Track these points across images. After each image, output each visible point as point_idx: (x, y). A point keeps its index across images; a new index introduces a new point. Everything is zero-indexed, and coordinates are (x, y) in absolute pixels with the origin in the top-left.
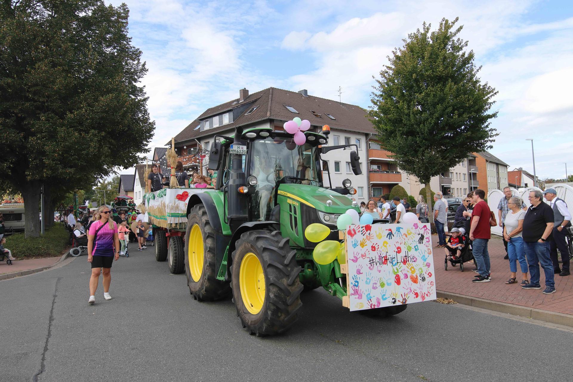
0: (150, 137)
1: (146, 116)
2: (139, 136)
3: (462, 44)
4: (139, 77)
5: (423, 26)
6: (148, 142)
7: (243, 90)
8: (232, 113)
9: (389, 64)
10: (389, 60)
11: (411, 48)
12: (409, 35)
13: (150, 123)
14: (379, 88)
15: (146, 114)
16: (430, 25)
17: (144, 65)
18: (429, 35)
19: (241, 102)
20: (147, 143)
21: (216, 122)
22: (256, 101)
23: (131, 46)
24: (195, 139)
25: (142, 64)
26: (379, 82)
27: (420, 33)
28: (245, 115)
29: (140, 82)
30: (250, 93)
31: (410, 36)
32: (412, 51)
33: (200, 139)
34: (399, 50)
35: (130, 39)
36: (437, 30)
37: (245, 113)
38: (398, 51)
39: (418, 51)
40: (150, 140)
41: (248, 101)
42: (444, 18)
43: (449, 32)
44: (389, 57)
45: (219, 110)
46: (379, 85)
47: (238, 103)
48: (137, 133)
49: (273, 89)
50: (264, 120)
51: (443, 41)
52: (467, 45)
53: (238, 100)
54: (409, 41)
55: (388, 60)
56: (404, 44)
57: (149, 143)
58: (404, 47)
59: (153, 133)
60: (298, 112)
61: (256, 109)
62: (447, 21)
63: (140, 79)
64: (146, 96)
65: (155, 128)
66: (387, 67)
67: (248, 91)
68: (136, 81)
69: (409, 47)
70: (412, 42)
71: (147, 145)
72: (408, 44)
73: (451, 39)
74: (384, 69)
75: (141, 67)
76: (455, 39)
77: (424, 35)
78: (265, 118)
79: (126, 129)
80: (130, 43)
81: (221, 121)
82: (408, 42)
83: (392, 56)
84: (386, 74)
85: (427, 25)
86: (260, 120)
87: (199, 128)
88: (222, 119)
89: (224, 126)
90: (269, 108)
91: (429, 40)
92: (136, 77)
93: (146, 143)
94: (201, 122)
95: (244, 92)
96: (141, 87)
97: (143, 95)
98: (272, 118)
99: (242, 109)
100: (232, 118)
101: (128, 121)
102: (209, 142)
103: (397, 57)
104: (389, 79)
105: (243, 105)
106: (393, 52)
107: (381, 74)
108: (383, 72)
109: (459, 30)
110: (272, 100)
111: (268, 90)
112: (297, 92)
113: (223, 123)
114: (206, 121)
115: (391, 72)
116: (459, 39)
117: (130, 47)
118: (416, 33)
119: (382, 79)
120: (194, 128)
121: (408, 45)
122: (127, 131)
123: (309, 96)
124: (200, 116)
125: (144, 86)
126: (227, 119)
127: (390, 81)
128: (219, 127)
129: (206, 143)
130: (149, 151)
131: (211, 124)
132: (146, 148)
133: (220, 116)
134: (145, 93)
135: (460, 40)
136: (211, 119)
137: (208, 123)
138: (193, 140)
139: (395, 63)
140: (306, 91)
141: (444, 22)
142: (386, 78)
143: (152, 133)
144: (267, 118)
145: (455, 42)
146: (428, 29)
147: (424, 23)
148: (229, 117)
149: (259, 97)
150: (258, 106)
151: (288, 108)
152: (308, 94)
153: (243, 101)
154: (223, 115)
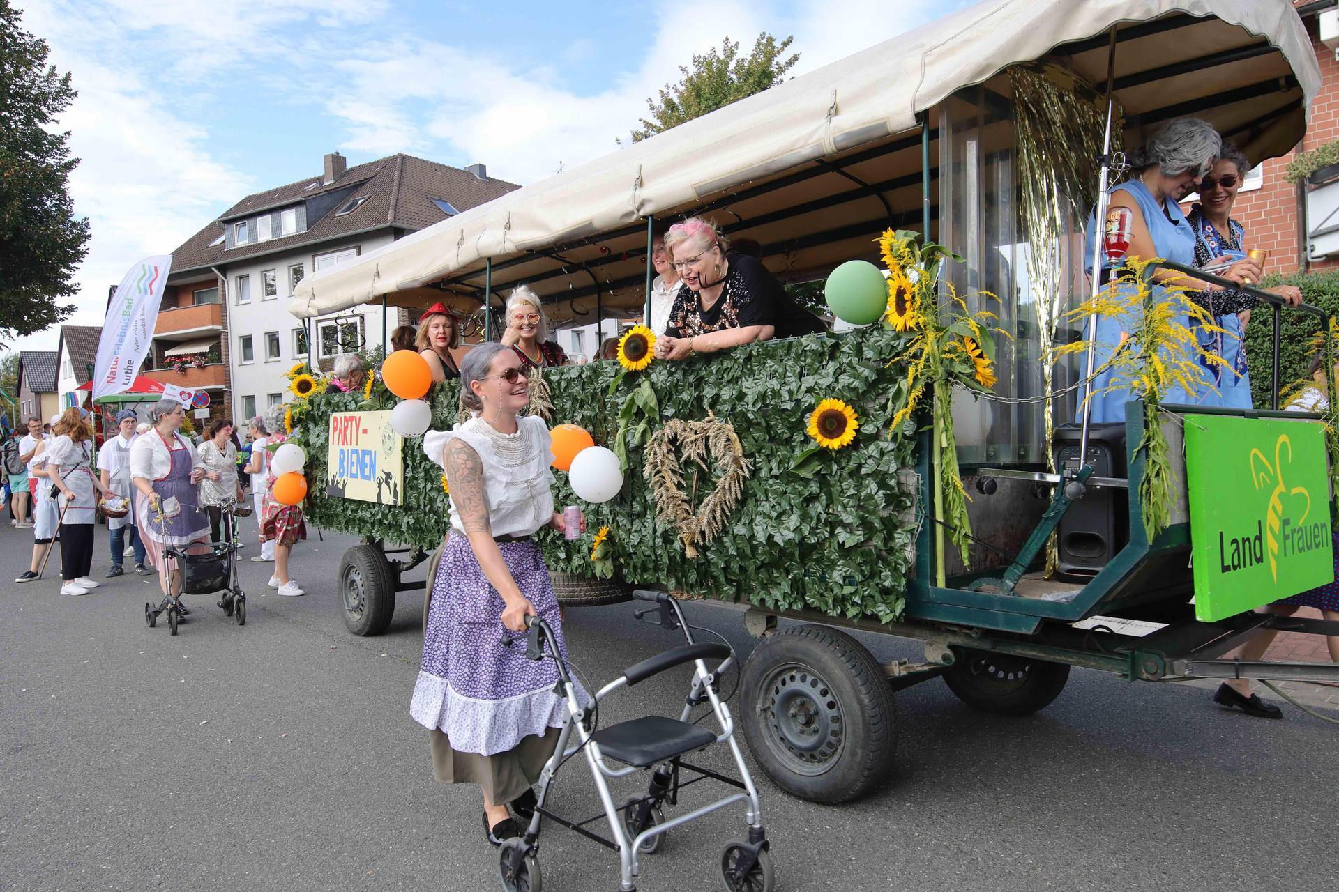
0: (78, 257)
1: (64, 205)
2: (44, 254)
4: (54, 110)
6: (70, 269)
7: (333, 155)
8: (303, 210)
9: (650, 117)
10: (652, 109)
11: (695, 88)
12: (691, 58)
13: (74, 224)
15: (65, 201)
16: (737, 44)
17: (66, 80)
18: (732, 65)
19: (326, 183)
20: (69, 273)
21: (264, 230)
22: (363, 183)
23: (22, 31)
24: (213, 269)
25: (60, 78)
27: (716, 59)
28: (337, 215)
29: (57, 122)
30: (349, 165)
31: (695, 63)
32: (698, 96)
33: (224, 269)
34: (674, 90)
35: (16, 13)
36: (749, 58)
37: (335, 211)
38: (672, 91)
39: (709, 96)
40: (76, 264)
41: (345, 182)
42: (764, 33)
43: (774, 63)
44: (651, 101)
45: (274, 200)
47: (321, 186)
48: (39, 247)
49: (403, 158)
50: (379, 230)
51: (758, 83)
53: (320, 180)
54: (691, 72)
55: (649, 108)
56: (684, 77)
57: (73, 273)
58: (681, 84)
59: (86, 248)
61: (362, 204)
62: (771, 40)
63: (55, 116)
64: (69, 157)
65: (90, 236)
66: (645, 122)
67: (344, 159)
68: (43, 118)
69: (691, 85)
70: (699, 75)
71: (69, 277)
72: (691, 79)
73: (775, 79)
74: (641, 127)
75: (58, 85)
76: (784, 79)
77: (724, 64)
78: (384, 225)
79: (9, 235)
80: (16, 23)
81: (277, 228)
82: (690, 75)
83: (658, 102)
85: (732, 43)
86: (370, 228)
87: (224, 242)
88: (280, 222)
89: (284, 238)
90: (392, 203)
91: (731, 76)
92: (43, 109)
93: (65, 271)
94: (226, 226)
95: (337, 161)
96: (57, 135)
97: (60, 155)
98: (398, 224)
99: (327, 201)
100: (305, 222)
101: (13, 215)
102: (247, 276)
103: (669, 104)
105: (330, 192)
106: (661, 91)
108: (637, 136)
109: (791, 63)
110: (400, 184)
111: (394, 159)
112: (463, 169)
113: (281, 232)
114: (240, 226)
117: (19, 34)
120: (211, 242)
122: (11, 240)
123: (489, 179)
124: (227, 213)
125: (68, 133)
126: (291, 223)
128: (273, 241)
129: (241, 278)
130: (75, 290)
131: (253, 233)
132: (68, 282)
133: (275, 215)
134: (67, 151)
136: (252, 221)
137: (244, 230)
138: (208, 270)
140: (482, 168)
141: (764, 41)
143: (82, 247)
144: (388, 224)
146: (733, 53)
147: (727, 39)
148: (297, 219)
149: (372, 175)
150: (368, 196)
151: (439, 205)
152: (488, 176)
153: (332, 182)
154: (282, 213)
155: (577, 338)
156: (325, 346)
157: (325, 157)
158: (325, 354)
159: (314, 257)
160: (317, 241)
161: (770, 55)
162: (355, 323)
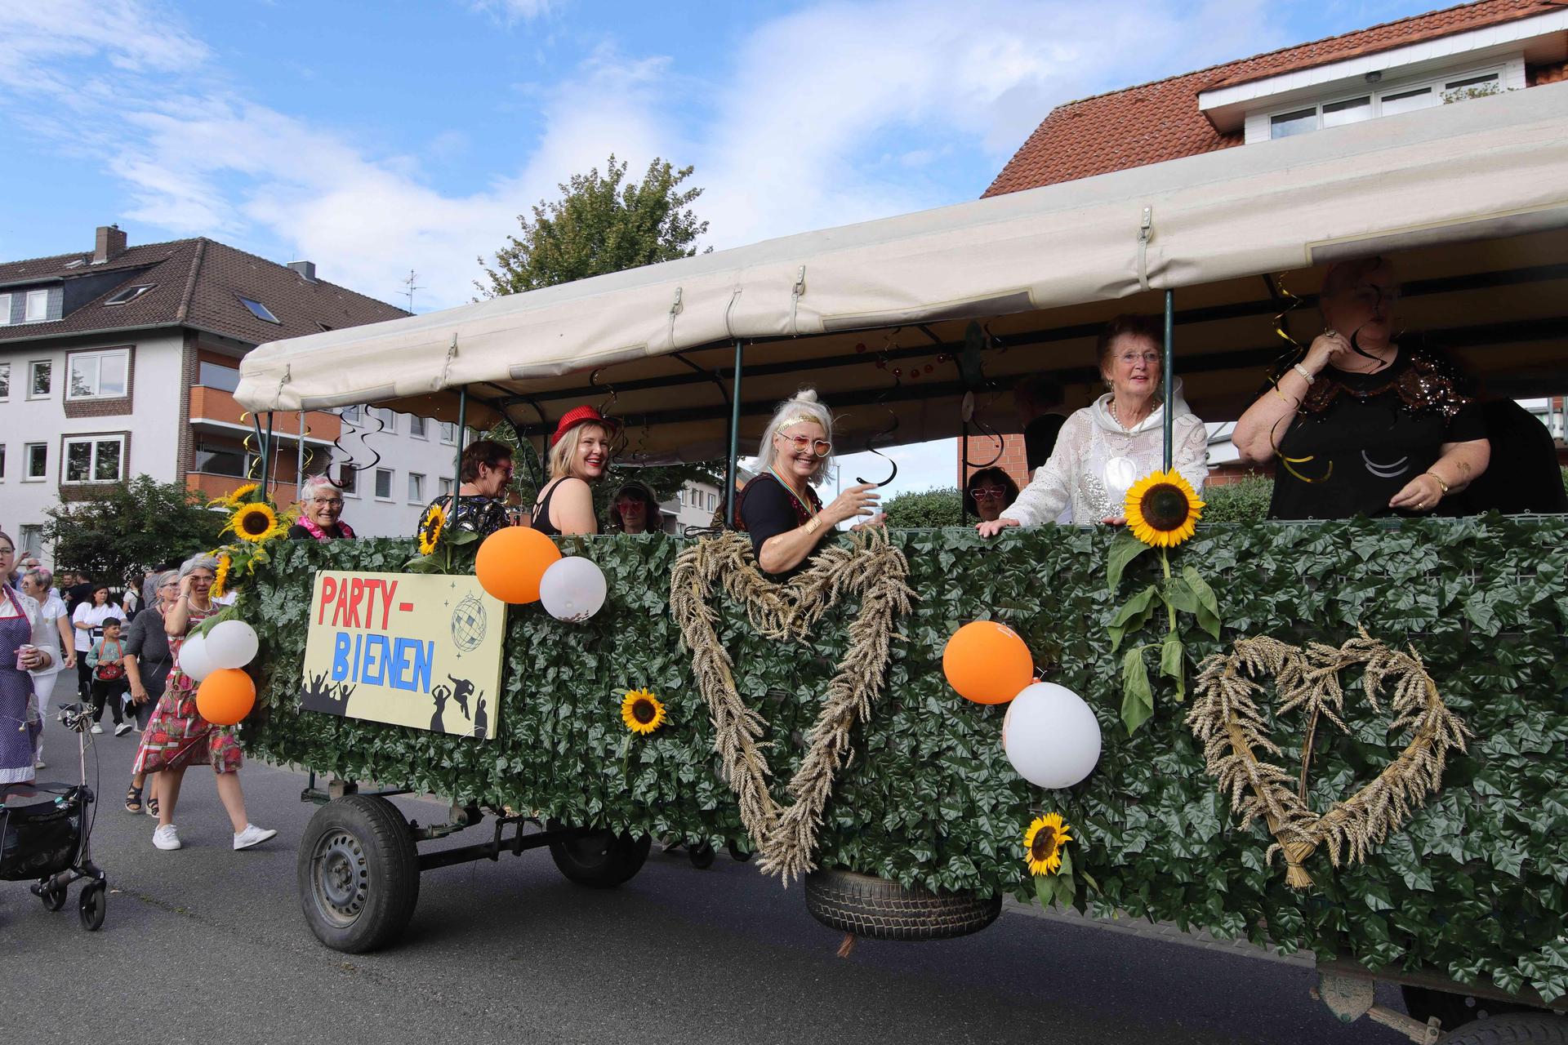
3: (694, 226)
5: (608, 163)
7: (109, 229)
8: (59, 293)
9: (521, 236)
10: (524, 228)
11: (576, 208)
12: (573, 178)
14: (491, 291)
16: (625, 167)
19: (96, 262)
22: (146, 268)
26: (493, 275)
27: (599, 181)
28: (107, 304)
30: (131, 243)
31: (576, 183)
32: (579, 218)
34: (550, 209)
36: (640, 185)
37: (105, 299)
38: (548, 210)
39: (591, 223)
41: (122, 263)
42: (658, 159)
43: (670, 192)
44: (523, 219)
45: (20, 276)
46: (494, 284)
47: (88, 265)
49: (206, 243)
50: (163, 329)
51: (652, 213)
52: (705, 230)
53: (88, 257)
54: (573, 192)
55: (521, 226)
56: (563, 197)
58: (560, 203)
60: (278, 322)
61: (143, 293)
62: (668, 167)
66: (515, 241)
67: (125, 235)
69: (572, 206)
73: (671, 212)
74: (509, 246)
76: (681, 212)
77: (610, 187)
78: (171, 323)
81: (18, 311)
82: (571, 195)
83: (531, 220)
84: (512, 261)
85: (619, 164)
86: (152, 325)
88: (25, 305)
89: (28, 326)
90: (185, 297)
91: (621, 200)
95: (114, 238)
98: (191, 324)
99: (96, 285)
100: (60, 307)
103: (545, 225)
104: (517, 275)
105: (100, 274)
106: (536, 209)
107: (501, 258)
108: (507, 253)
109: (689, 196)
110: (198, 274)
111: (191, 244)
112: (285, 265)
113: (24, 317)
115: (525, 258)
116: (690, 213)
118: (589, 176)
119: (501, 272)
121: (570, 200)
123: (319, 281)
126: (39, 307)
127: (519, 280)
128: (11, 327)
133: (18, 295)
135: (692, 216)
139: (537, 237)
140: (311, 267)
141: (660, 168)
142: (510, 270)
144: (177, 323)
145: (681, 217)
146: (619, 176)
147: (612, 158)
148: (48, 302)
149: (160, 260)
150: (152, 284)
151: (249, 306)
152: (317, 277)
153: (105, 261)
154: (29, 293)
155: (415, 484)
156: (71, 467)
157: (98, 229)
158: (70, 478)
159: (68, 353)
160: (76, 333)
161: (666, 184)
162: (119, 442)
